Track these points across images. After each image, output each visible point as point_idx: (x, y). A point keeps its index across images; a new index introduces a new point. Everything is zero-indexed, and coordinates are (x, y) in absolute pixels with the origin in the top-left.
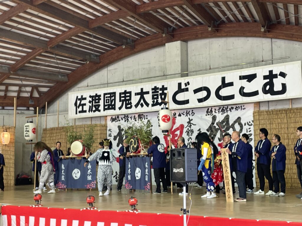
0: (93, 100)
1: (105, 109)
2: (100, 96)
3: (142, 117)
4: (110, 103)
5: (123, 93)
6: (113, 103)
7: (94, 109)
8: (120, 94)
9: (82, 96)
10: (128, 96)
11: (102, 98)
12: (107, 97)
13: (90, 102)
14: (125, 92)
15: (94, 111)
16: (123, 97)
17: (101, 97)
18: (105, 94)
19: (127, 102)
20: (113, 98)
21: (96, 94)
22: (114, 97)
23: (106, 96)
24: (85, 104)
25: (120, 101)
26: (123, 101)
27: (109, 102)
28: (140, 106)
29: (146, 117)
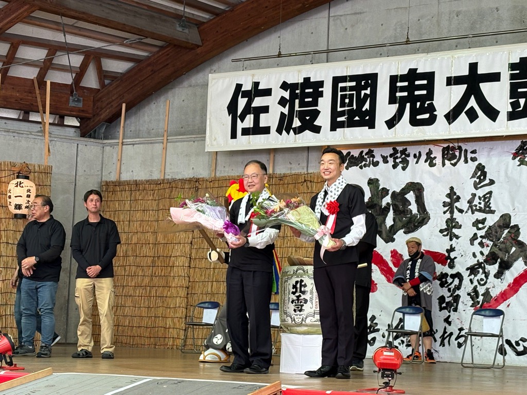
0: (293, 96)
1: (335, 126)
2: (321, 84)
3: (457, 154)
4: (355, 107)
5: (403, 78)
6: (367, 106)
7: (297, 123)
8: (394, 79)
9: (256, 84)
10: (421, 87)
11: (327, 90)
12: (344, 89)
13: (282, 102)
14: (412, 75)
15: (298, 131)
16: (402, 89)
17: (322, 87)
18: (336, 80)
19: (418, 104)
20: (368, 92)
21: (307, 80)
22: (369, 89)
23: (341, 85)
24: (265, 109)
25: (392, 100)
26: (402, 102)
27: (351, 104)
28: (463, 117)
29: (469, 155)
